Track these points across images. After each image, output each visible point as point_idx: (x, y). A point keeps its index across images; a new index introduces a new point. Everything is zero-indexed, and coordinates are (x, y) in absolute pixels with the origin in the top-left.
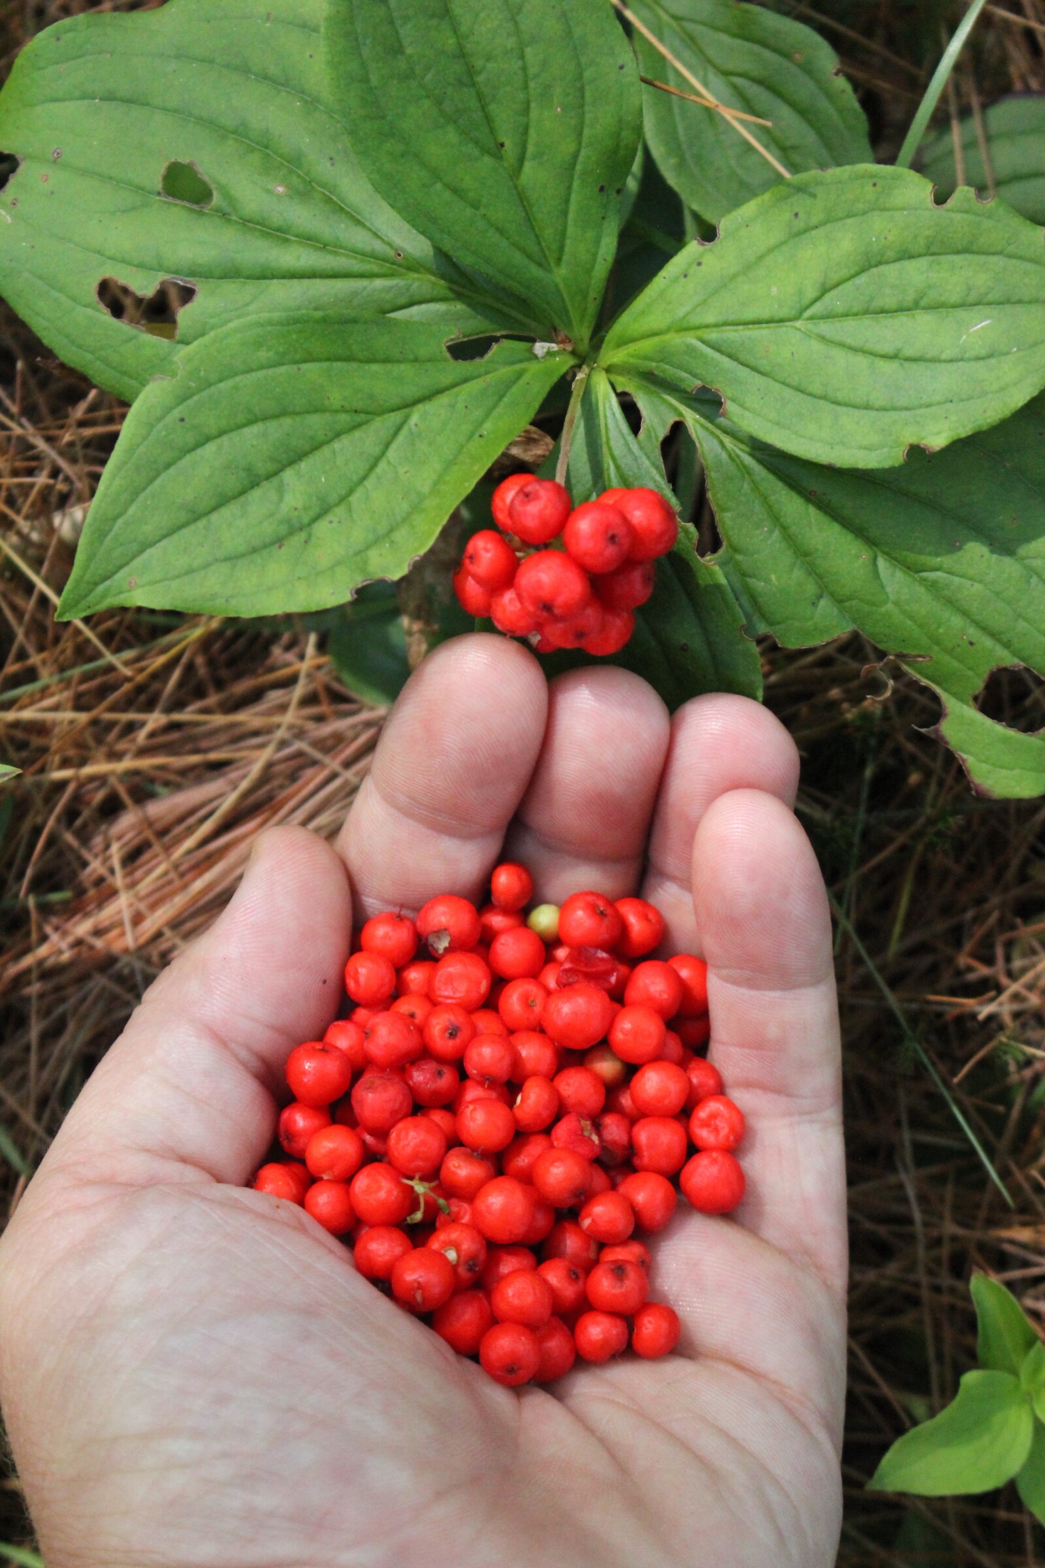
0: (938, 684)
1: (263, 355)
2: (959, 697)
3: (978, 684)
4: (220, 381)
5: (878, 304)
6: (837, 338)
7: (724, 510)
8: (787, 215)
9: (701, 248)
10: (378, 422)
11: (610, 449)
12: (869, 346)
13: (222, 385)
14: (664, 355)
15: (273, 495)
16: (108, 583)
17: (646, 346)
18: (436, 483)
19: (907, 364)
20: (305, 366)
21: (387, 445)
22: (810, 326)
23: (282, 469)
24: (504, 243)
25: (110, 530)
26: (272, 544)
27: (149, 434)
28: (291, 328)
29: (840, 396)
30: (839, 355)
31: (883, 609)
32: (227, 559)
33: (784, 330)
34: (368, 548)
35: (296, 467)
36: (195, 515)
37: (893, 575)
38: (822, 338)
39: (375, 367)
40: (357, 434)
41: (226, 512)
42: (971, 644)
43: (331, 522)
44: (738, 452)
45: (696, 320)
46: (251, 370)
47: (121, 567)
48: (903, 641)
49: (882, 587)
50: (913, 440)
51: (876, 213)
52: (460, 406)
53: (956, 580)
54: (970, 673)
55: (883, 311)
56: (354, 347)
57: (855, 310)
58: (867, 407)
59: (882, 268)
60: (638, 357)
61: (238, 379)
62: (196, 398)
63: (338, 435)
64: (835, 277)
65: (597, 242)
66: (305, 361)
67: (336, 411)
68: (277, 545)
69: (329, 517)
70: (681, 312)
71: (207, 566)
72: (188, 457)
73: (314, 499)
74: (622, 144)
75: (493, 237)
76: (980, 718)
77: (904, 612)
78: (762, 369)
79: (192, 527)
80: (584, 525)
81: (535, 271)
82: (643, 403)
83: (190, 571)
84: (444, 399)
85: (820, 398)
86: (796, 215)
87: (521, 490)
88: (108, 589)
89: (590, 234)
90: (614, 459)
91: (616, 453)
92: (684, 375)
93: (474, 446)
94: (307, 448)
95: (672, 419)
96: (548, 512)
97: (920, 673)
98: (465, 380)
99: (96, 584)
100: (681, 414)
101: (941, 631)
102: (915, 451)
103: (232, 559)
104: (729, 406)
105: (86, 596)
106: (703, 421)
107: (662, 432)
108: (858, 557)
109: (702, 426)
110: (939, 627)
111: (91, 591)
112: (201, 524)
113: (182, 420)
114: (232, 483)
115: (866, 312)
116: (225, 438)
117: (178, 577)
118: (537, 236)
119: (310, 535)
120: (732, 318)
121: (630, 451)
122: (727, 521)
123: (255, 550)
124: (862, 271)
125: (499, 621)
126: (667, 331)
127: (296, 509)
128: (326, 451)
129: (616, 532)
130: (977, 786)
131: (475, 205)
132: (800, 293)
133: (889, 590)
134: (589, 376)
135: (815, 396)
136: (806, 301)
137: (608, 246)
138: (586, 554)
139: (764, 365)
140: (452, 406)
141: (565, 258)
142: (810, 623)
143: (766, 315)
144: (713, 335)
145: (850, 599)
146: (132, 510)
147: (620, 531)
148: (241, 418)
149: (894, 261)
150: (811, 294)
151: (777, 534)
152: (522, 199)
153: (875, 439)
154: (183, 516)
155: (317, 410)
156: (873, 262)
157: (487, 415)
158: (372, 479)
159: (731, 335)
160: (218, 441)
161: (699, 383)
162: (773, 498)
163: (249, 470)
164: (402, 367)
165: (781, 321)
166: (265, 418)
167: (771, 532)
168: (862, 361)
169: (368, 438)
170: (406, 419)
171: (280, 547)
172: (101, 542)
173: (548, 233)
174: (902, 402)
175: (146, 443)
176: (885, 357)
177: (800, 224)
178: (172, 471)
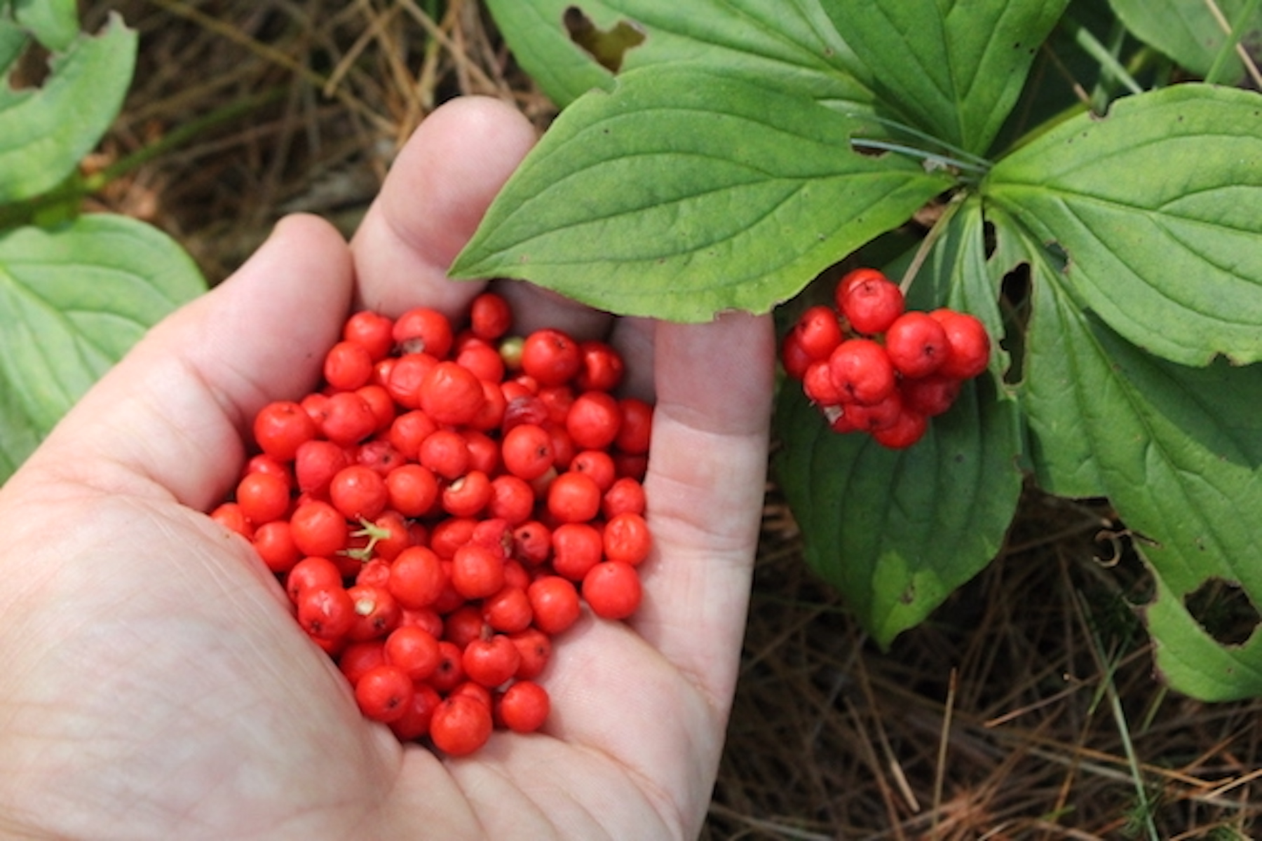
0: (1161, 572)
1: (692, 97)
2: (1172, 588)
3: (1194, 586)
4: (649, 108)
5: (1228, 218)
6: (1184, 238)
7: (1035, 351)
8: (1172, 117)
9: (1091, 121)
10: (774, 183)
11: (961, 266)
12: (1209, 253)
13: (649, 113)
14: (1031, 205)
15: (667, 218)
16: (502, 254)
17: (1020, 191)
18: (810, 248)
19: (1237, 280)
20: (725, 117)
21: (776, 205)
22: (1163, 219)
23: (681, 198)
24: (919, 69)
25: (518, 207)
26: (656, 258)
27: (575, 134)
28: (723, 80)
29: (1170, 290)
30: (1180, 251)
31: (1137, 489)
32: (612, 260)
33: (1138, 216)
34: (739, 283)
35: (693, 200)
36: (594, 216)
37: (1157, 463)
38: (1171, 234)
39: (784, 136)
40: (753, 188)
41: (622, 220)
42: (1202, 548)
43: (712, 253)
44: (1066, 306)
45: (1067, 182)
46: (676, 107)
47: (517, 243)
48: (1145, 523)
49: (1144, 469)
50: (1223, 349)
51: (1251, 139)
52: (848, 191)
53: (1210, 488)
54: (1191, 573)
55: (1231, 226)
56: (772, 114)
57: (1206, 218)
58: (1190, 307)
59: (1243, 188)
60: (1009, 197)
61: (664, 111)
62: (624, 116)
63: (736, 184)
64: (1198, 183)
65: (1001, 89)
66: (725, 112)
67: (741, 164)
68: (660, 260)
69: (712, 249)
70: (1056, 171)
71: (594, 260)
72: (603, 164)
73: (702, 230)
74: (1046, 12)
75: (911, 62)
76: (1184, 615)
77: (1153, 498)
78: (1110, 245)
79: (589, 225)
80: (907, 332)
81: (940, 98)
82: (1001, 236)
83: (578, 261)
84: (834, 181)
85: (1153, 286)
86: (1181, 118)
87: (864, 283)
88: (501, 259)
89: (996, 81)
90: (961, 275)
91: (965, 271)
92: (1043, 227)
93: (851, 227)
94: (707, 186)
95: (1021, 259)
96: (881, 309)
97: (1148, 556)
98: (857, 171)
99: (492, 252)
100: (1030, 257)
101: (1180, 527)
102: (1221, 360)
103: (617, 261)
104: (1073, 268)
105: (481, 260)
106: (1047, 270)
107: (1008, 267)
108: (1135, 436)
109: (1045, 276)
110: (1179, 523)
111: (487, 256)
112: (598, 224)
113: (606, 131)
114: (633, 198)
115: (1216, 222)
116: (639, 159)
117: (565, 263)
118: (950, 70)
119: (690, 260)
120: (1097, 191)
121: (978, 274)
122: (1034, 362)
123: (639, 259)
124: (1224, 185)
125: (809, 387)
126: (1041, 184)
127: (684, 234)
128: (723, 194)
129: (933, 345)
130: (1158, 673)
131: (902, 32)
132: (1163, 188)
133: (1149, 474)
134: (965, 200)
135: (1148, 283)
136: (1165, 198)
137: (1010, 96)
138: (901, 356)
139: (1113, 242)
140: (842, 189)
141: (971, 95)
142: (1070, 476)
143: (1128, 197)
144: (1076, 201)
145: (1112, 468)
146: (539, 197)
147: (938, 346)
148: (656, 145)
149: (1255, 185)
150: (1173, 192)
151: (1071, 389)
152: (945, 36)
153: (1188, 337)
154: (583, 213)
155: (724, 158)
156: (1236, 181)
157: (871, 204)
158: (757, 227)
159: (1091, 204)
160: (632, 158)
161: (1053, 239)
162: (1079, 358)
163: (651, 191)
164: (808, 143)
165: (1140, 207)
166: (678, 151)
167: (1067, 386)
168: (1199, 264)
169: (763, 194)
170: (799, 187)
171: (662, 262)
172: (507, 216)
173: (961, 71)
174: (1222, 313)
175: (570, 142)
176: (1219, 267)
177: (1180, 127)
178: (586, 172)
